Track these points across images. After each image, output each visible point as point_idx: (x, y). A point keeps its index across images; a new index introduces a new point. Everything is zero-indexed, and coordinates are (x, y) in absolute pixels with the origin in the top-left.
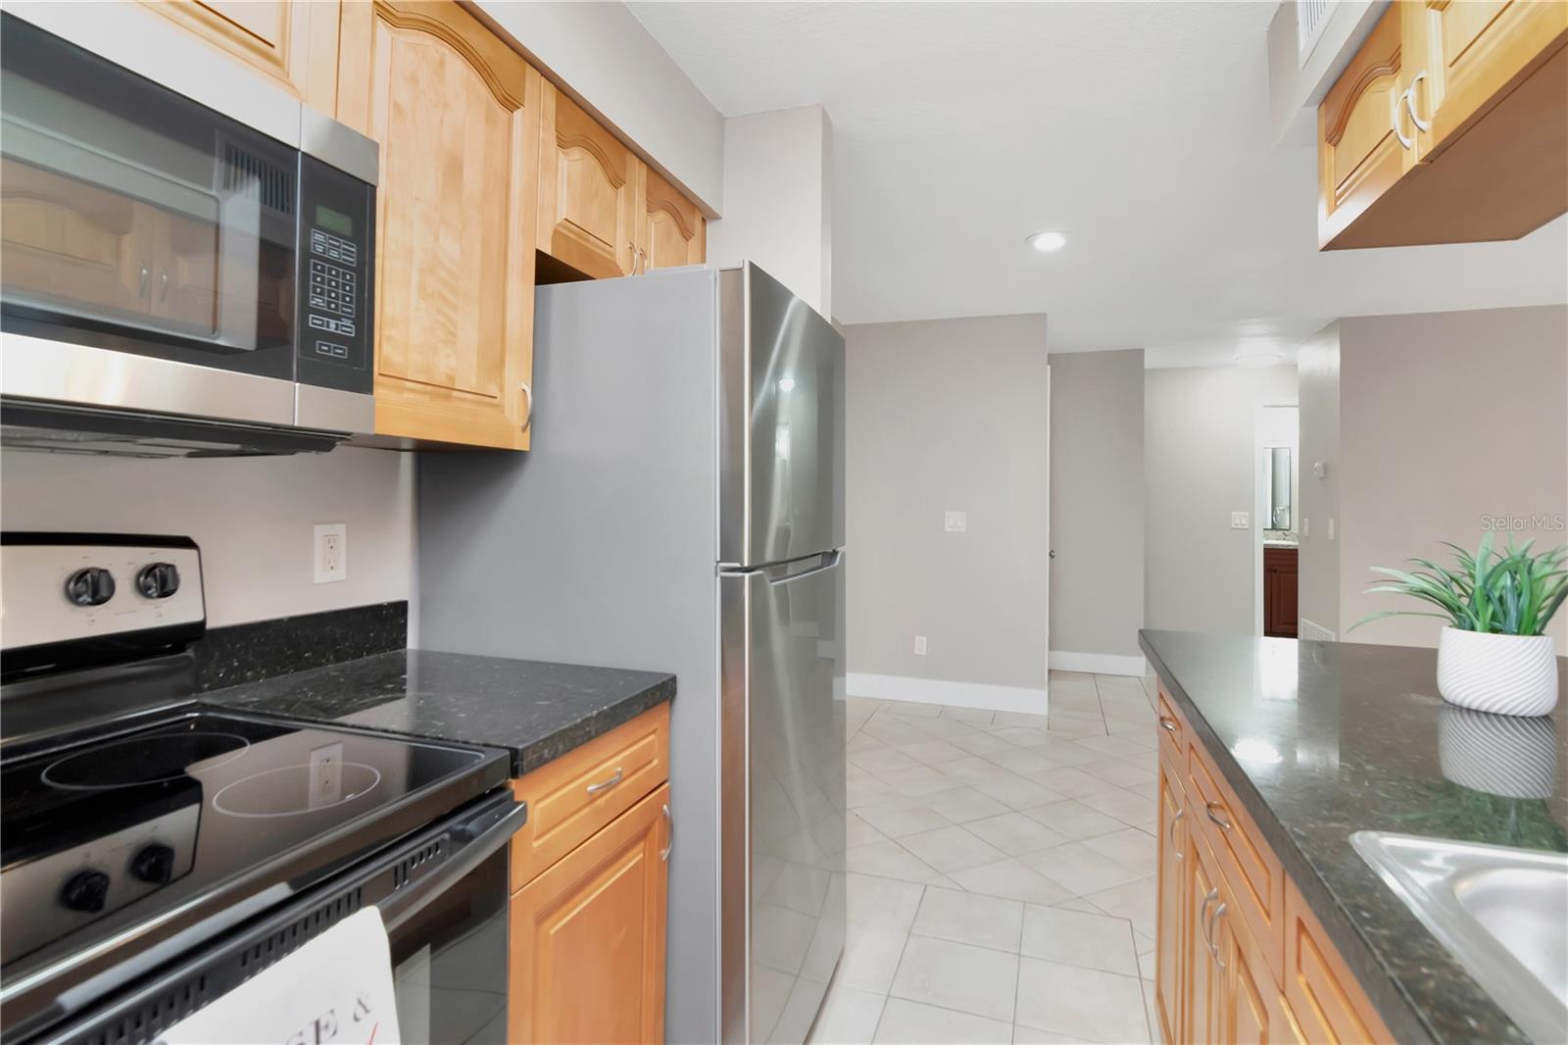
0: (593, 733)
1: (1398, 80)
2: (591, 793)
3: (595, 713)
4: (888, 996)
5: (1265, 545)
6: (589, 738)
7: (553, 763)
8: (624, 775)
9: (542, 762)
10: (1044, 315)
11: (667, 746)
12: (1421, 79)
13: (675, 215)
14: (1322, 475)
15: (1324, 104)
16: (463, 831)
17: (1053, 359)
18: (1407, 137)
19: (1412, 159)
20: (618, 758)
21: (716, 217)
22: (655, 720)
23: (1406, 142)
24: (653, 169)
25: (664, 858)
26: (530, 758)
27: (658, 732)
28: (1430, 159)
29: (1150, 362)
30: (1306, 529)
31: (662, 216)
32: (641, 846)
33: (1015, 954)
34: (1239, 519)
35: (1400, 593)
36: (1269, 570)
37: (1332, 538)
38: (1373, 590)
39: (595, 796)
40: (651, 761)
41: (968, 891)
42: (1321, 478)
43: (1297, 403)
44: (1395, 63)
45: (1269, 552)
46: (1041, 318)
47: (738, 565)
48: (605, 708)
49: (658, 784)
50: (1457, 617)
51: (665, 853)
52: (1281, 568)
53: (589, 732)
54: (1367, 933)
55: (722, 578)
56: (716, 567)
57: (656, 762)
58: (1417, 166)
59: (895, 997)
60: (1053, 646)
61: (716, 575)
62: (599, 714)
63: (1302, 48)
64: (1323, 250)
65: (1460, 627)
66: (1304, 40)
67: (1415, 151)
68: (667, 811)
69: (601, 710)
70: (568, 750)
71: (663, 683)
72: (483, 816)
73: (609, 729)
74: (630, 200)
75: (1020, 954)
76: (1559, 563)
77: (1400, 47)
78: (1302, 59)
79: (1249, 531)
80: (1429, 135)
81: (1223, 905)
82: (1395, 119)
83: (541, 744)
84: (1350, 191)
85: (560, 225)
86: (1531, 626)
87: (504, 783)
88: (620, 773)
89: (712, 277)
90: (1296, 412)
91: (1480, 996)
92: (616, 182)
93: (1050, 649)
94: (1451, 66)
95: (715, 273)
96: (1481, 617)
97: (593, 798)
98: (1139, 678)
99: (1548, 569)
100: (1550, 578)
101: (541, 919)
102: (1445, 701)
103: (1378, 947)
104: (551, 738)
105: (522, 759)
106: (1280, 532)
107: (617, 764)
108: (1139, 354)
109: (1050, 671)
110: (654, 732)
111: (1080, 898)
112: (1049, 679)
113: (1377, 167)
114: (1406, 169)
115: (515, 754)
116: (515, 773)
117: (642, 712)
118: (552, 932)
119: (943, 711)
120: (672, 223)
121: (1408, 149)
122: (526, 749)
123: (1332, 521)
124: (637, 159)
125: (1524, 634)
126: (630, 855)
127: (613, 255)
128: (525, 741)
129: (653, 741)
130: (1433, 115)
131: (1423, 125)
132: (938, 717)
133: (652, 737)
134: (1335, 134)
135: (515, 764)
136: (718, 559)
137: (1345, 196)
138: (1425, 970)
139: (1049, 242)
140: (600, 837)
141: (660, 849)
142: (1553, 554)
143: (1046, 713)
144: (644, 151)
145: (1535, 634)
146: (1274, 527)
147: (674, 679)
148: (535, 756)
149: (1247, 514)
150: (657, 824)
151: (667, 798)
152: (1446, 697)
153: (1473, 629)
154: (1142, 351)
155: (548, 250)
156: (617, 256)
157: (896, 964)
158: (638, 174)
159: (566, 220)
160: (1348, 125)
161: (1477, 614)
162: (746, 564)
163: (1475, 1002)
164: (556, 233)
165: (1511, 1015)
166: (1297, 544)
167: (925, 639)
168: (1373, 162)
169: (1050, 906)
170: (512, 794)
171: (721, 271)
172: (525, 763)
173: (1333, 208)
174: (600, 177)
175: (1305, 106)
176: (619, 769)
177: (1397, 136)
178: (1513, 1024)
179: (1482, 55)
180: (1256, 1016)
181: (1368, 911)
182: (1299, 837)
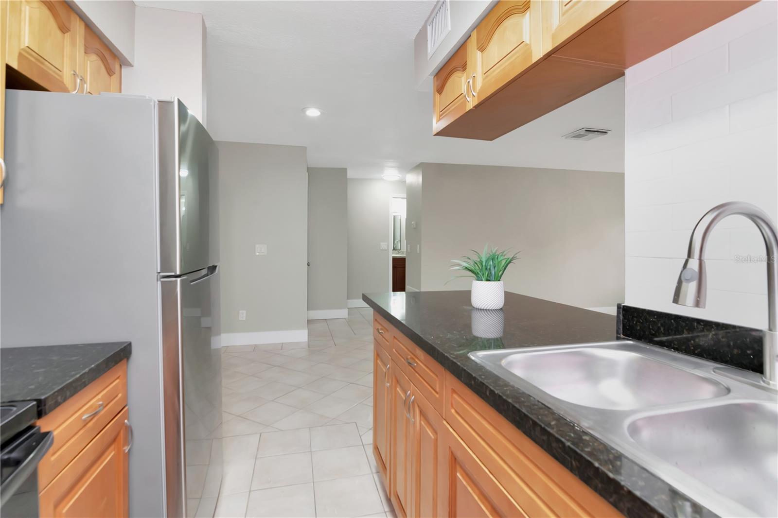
0: (87, 383)
1: (465, 74)
2: (85, 420)
3: (87, 370)
4: (250, 492)
5: (393, 257)
6: (85, 385)
7: (64, 404)
8: (105, 405)
9: (57, 404)
10: (306, 148)
11: (125, 385)
12: (474, 76)
13: (103, 59)
14: (415, 226)
15: (436, 77)
16: (9, 459)
17: (309, 169)
18: (468, 97)
19: (470, 106)
20: (100, 396)
21: (129, 65)
22: (118, 370)
23: (468, 99)
24: (90, 27)
25: (127, 451)
26: (50, 403)
27: (120, 378)
28: (476, 107)
29: (350, 174)
30: (409, 249)
31: (94, 57)
32: (112, 447)
33: (309, 452)
34: (383, 246)
35: (459, 269)
36: (394, 267)
37: (418, 252)
38: (452, 269)
39: (87, 421)
40: (117, 396)
41: (282, 430)
42: (415, 228)
43: (405, 197)
44: (464, 67)
45: (395, 260)
46: (303, 149)
47: (173, 274)
48: (93, 366)
49: (122, 408)
50: (477, 276)
51: (126, 449)
52: (399, 265)
53: (84, 382)
54: (486, 382)
55: (162, 282)
56: (157, 276)
57: (120, 395)
58: (471, 109)
59: (253, 491)
60: (309, 307)
61: (157, 281)
62: (90, 370)
63: (429, 52)
64: (435, 135)
65: (478, 280)
66: (430, 49)
67: (471, 103)
68: (128, 423)
69: (91, 367)
70: (72, 395)
71: (125, 347)
72: (23, 446)
73: (95, 379)
74: (73, 43)
75: (311, 451)
76: (505, 255)
77: (466, 62)
78: (429, 57)
79: (387, 250)
80: (476, 98)
81: (413, 397)
82: (464, 89)
83: (56, 393)
84: (445, 114)
85: (23, 49)
86: (498, 279)
87: (33, 424)
88: (101, 405)
89: (152, 104)
90: (405, 201)
91: (521, 392)
92: (64, 29)
93: (308, 310)
94: (484, 74)
95: (155, 102)
96: (484, 276)
97: (86, 422)
98: (345, 318)
99: (502, 258)
100: (503, 261)
101: (56, 506)
102: (473, 307)
103: (491, 385)
104: (62, 389)
105: (45, 405)
106: (397, 251)
107: (99, 400)
108: (344, 171)
109: (308, 320)
110: (118, 378)
111: (334, 419)
112: (308, 324)
113: (457, 107)
114: (468, 109)
115: (40, 402)
116: (40, 414)
117: (114, 366)
118: (64, 511)
119: (255, 348)
120: (100, 62)
121: (468, 102)
122: (46, 399)
123: (418, 245)
124: (78, 18)
125: (496, 281)
126: (107, 453)
127: (61, 77)
128: (45, 394)
129: (118, 383)
130: (478, 91)
131: (474, 94)
132: (254, 351)
133: (117, 381)
134: (440, 90)
135: (41, 409)
136: (159, 271)
137: (444, 115)
138: (505, 389)
139: (313, 113)
140: (91, 446)
141: (124, 446)
142: (504, 252)
143: (307, 340)
144: (84, 13)
145: (499, 280)
146: (394, 249)
147: (130, 344)
148: (53, 402)
149: (386, 243)
150: (122, 432)
151: (126, 416)
152: (474, 306)
153: (482, 280)
154: (346, 169)
155: (15, 65)
156: (65, 77)
157: (252, 475)
158: (78, 28)
159: (28, 47)
160: (445, 87)
161: (483, 275)
162: (178, 273)
163: (520, 393)
164: (20, 55)
165: (531, 395)
166: (405, 255)
167: (245, 312)
168: (454, 105)
169: (321, 426)
170: (39, 429)
171: (159, 101)
172: (47, 407)
173: (439, 120)
174: (52, 24)
175: (429, 75)
176: (101, 403)
177: (465, 96)
178: (531, 396)
179: (495, 73)
180: (431, 434)
181: (484, 376)
182: (454, 358)
